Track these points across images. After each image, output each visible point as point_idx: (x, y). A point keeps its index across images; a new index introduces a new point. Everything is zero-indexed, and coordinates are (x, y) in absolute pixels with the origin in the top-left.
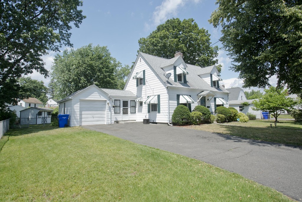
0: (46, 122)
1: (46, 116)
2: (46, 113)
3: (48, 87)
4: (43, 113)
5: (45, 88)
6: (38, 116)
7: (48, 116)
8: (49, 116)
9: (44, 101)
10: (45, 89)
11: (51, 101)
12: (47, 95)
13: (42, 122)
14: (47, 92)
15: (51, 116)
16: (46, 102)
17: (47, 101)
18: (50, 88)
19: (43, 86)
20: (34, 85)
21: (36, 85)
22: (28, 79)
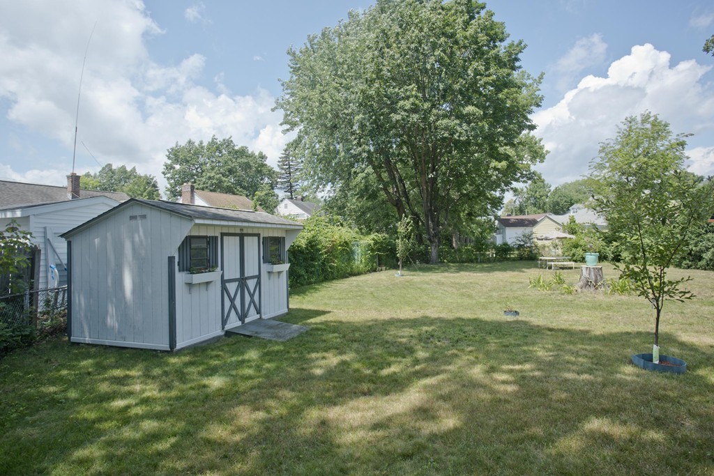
0: (259, 312)
1: (251, 270)
2: (252, 245)
3: (277, 169)
4: (230, 247)
5: (270, 171)
6: (181, 278)
7: (265, 267)
8: (277, 268)
9: (268, 205)
10: (271, 173)
11: (286, 206)
12: (276, 191)
13: (224, 322)
14: (277, 183)
15: (286, 267)
16: (275, 210)
17: (275, 207)
18: (283, 171)
19: (263, 165)
20: (242, 160)
21: (246, 161)
22: (227, 146)
